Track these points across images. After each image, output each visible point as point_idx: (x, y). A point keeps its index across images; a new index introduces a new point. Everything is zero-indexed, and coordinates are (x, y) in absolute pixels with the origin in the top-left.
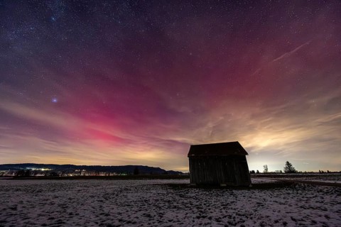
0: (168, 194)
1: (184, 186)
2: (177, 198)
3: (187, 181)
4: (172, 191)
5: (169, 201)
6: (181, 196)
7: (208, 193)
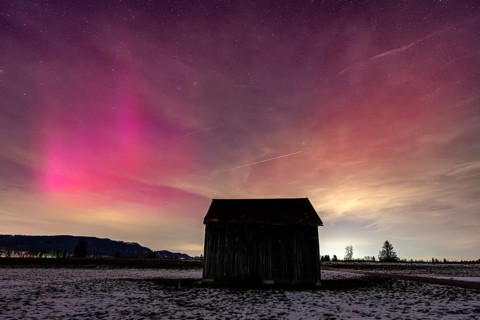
0: (151, 300)
1: (189, 283)
2: (171, 307)
3: (197, 274)
4: (161, 293)
5: (153, 314)
6: (180, 303)
7: (236, 298)
